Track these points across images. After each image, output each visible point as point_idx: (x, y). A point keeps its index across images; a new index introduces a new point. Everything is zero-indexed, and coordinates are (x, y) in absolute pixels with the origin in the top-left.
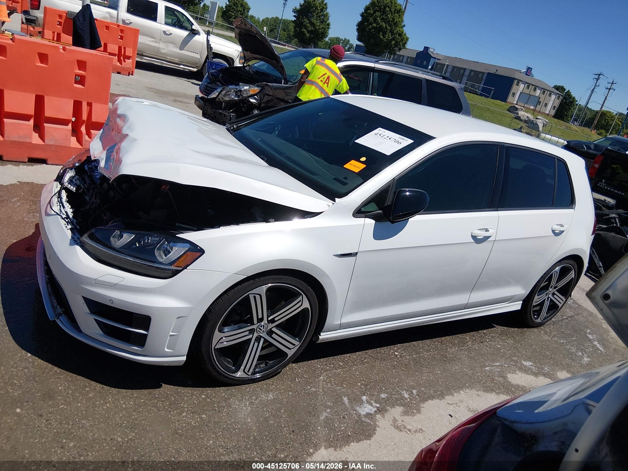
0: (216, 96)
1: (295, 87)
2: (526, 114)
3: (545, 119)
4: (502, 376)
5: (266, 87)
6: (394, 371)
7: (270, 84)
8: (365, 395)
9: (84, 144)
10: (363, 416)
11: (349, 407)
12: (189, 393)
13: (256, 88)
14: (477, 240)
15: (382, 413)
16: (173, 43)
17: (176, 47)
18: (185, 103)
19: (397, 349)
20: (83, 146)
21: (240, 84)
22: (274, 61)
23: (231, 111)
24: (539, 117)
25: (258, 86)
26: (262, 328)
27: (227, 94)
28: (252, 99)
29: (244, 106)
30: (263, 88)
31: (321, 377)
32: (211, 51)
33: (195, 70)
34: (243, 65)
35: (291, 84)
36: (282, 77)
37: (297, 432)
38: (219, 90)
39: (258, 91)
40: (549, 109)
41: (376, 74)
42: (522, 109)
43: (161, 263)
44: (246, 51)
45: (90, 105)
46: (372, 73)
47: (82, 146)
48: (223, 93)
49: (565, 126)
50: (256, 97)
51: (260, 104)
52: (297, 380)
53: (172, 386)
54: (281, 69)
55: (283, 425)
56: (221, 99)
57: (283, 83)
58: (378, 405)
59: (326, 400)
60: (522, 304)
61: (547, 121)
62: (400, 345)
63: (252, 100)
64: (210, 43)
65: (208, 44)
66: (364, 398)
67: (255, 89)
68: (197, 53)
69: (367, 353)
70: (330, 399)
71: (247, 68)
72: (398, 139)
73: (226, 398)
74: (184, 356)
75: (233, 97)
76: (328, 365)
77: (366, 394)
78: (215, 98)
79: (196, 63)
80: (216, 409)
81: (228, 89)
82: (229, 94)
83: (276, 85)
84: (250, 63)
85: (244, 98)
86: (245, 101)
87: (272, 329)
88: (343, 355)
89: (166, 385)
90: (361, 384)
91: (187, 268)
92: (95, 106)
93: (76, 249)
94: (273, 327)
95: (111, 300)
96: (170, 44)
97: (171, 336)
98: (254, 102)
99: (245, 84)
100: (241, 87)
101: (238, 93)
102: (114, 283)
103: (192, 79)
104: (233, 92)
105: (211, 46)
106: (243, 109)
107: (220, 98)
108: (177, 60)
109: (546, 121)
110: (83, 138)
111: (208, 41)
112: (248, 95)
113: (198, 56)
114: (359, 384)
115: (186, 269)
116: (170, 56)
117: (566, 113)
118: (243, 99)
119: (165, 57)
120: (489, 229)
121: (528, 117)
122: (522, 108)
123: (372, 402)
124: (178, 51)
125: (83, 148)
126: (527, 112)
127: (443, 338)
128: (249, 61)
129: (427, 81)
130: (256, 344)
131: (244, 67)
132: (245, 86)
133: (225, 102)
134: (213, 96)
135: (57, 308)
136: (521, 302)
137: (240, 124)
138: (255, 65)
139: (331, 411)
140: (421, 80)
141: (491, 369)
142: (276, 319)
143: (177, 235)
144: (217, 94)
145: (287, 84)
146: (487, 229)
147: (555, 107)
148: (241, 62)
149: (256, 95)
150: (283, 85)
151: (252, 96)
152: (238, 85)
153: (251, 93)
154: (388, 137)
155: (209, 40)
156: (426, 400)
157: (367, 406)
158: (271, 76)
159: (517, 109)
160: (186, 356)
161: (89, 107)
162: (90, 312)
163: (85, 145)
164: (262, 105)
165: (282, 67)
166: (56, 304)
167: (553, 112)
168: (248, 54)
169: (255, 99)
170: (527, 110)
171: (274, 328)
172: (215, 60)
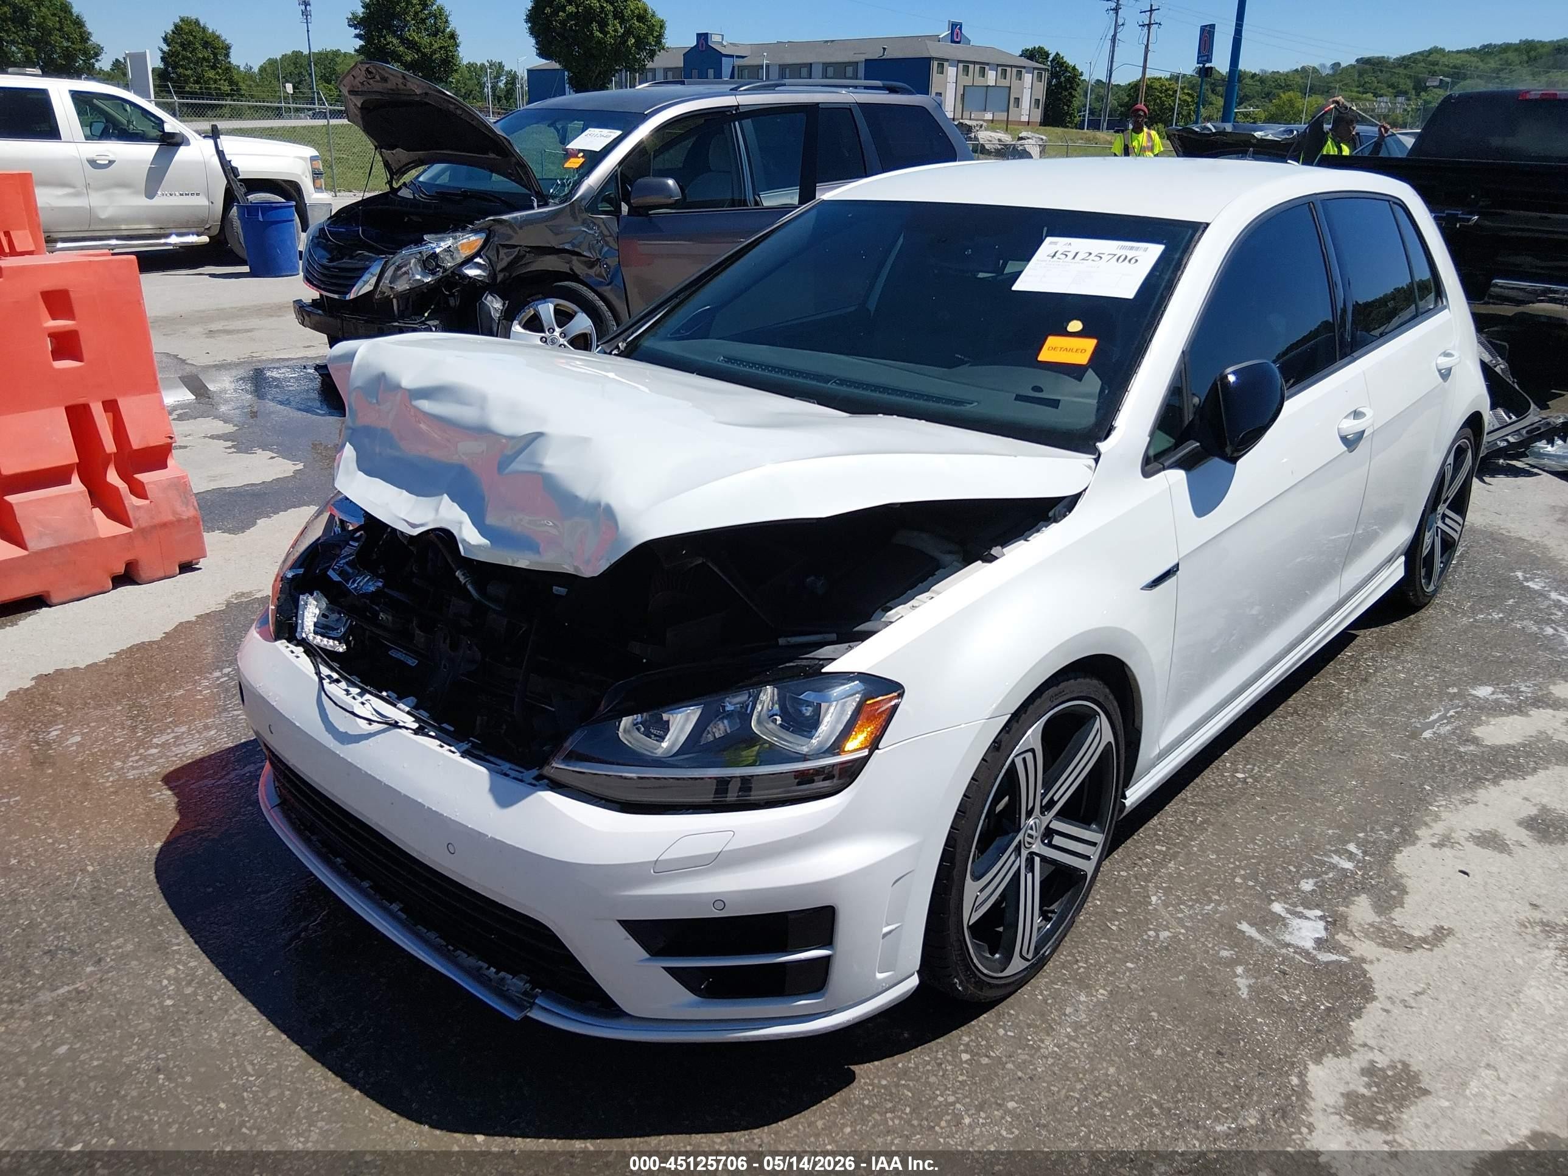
0: (372, 288)
1: (568, 209)
2: (993, 134)
3: (1037, 136)
4: (1467, 741)
5: (497, 227)
6: (1273, 818)
7: (504, 217)
8: (1273, 901)
9: (134, 518)
10: (1315, 952)
11: (1270, 943)
12: (928, 1063)
13: (473, 238)
14: (1351, 442)
15: (1341, 926)
16: (123, 184)
17: (137, 193)
18: (238, 331)
19: (1232, 763)
20: (134, 525)
21: (425, 237)
22: (492, 156)
23: (426, 315)
24: (1023, 134)
25: (475, 231)
26: (1033, 833)
27: (399, 272)
28: (471, 268)
29: (452, 295)
30: (490, 231)
31: (1154, 899)
32: (236, 177)
33: (205, 239)
34: (391, 186)
35: (557, 201)
36: (527, 191)
37: (1226, 1049)
38: (376, 269)
39: (480, 243)
40: (1027, 109)
41: (747, 123)
42: (981, 126)
43: (804, 758)
44: (392, 147)
45: (111, 406)
46: (737, 123)
47: (129, 525)
48: (389, 273)
49: (1082, 139)
50: (478, 260)
51: (493, 275)
52: (1114, 928)
53: (876, 1063)
54: (518, 169)
55: (1188, 1049)
56: (388, 292)
57: (535, 204)
58: (1319, 913)
59: (1213, 948)
60: (1406, 563)
61: (1044, 138)
62: (1231, 754)
63: (472, 272)
64: (228, 158)
65: (224, 162)
66: (1277, 908)
67: (468, 242)
68: (198, 194)
69: (1185, 800)
70: (1219, 943)
71: (405, 193)
72: (1124, 252)
73: (1014, 1037)
74: (913, 974)
75: (418, 277)
76: (1140, 863)
77: (1273, 898)
78: (370, 294)
79: (203, 222)
80: (1020, 1074)
81: (397, 259)
82: (405, 273)
83: (521, 217)
84: (407, 178)
85: (449, 272)
86: (453, 280)
87: (1051, 826)
88: (1146, 825)
89: (861, 1066)
90: (1243, 877)
91: (880, 747)
92: (125, 405)
93: (549, 803)
94: (1051, 821)
95: (719, 901)
96: (117, 191)
97: (885, 935)
98: (479, 276)
99: (439, 236)
100: (434, 245)
101: (430, 262)
102: (711, 854)
103: (203, 266)
104: (415, 265)
105: (234, 164)
106: (452, 302)
107: (384, 289)
108: (147, 227)
109: (1042, 139)
110: (126, 502)
111: (220, 154)
112: (459, 260)
113: (202, 201)
114: (1238, 880)
115: (877, 748)
116: (126, 221)
117: (1066, 108)
118: (447, 276)
119: (115, 227)
120: (1361, 409)
121: (999, 140)
122: (981, 122)
123: (1300, 909)
124: (143, 201)
125: (134, 532)
126: (994, 130)
127: (1290, 701)
128: (404, 173)
129: (863, 106)
130: (1030, 875)
131: (394, 191)
132: (442, 240)
133: (401, 296)
134: (364, 287)
135: (503, 979)
136: (1403, 558)
137: (633, 333)
138: (421, 179)
139: (1246, 970)
140: (850, 109)
141: (1434, 733)
142: (1056, 798)
143: (823, 670)
144: (373, 280)
145: (546, 204)
146: (1355, 411)
147: (1037, 101)
148: (318, 185)
149: (478, 254)
150: (537, 211)
151: (468, 261)
152: (420, 241)
153: (465, 253)
154: (1090, 254)
155: (222, 151)
156: (1390, 858)
157: (1301, 926)
158: (495, 197)
159: (969, 129)
160: (916, 974)
161: (110, 415)
162: (648, 956)
163: (137, 520)
164: (500, 277)
165: (522, 165)
166: (493, 970)
167: (1038, 115)
168: (400, 155)
169: (478, 266)
170: (992, 125)
171: (1054, 821)
172: (255, 197)
